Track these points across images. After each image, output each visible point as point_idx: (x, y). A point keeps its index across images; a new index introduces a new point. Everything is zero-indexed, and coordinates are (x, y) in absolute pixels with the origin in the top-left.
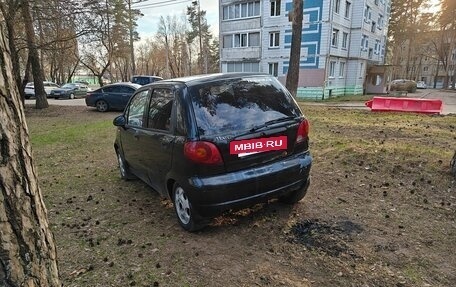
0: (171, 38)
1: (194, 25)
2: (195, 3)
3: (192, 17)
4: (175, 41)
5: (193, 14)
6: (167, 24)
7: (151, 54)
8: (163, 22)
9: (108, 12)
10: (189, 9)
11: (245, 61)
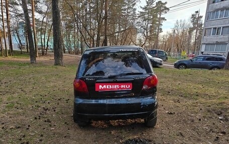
0: (181, 31)
1: (194, 24)
2: (197, 12)
3: (194, 19)
4: (183, 33)
5: (195, 18)
6: (179, 24)
7: (168, 39)
8: (177, 23)
9: (148, 19)
10: (193, 15)
11: (217, 43)
